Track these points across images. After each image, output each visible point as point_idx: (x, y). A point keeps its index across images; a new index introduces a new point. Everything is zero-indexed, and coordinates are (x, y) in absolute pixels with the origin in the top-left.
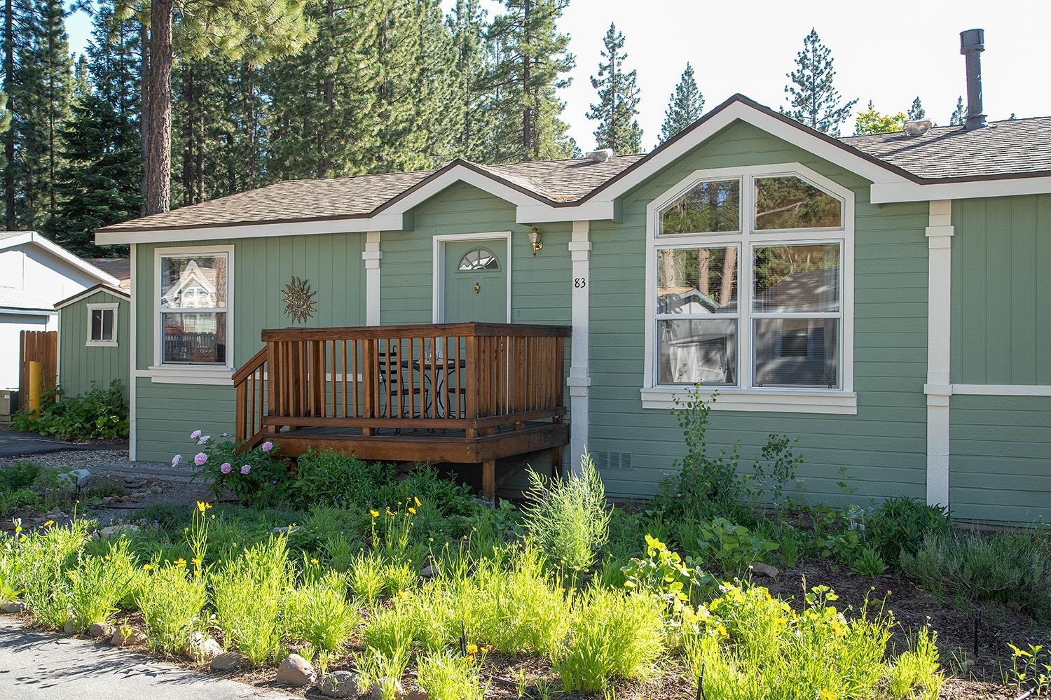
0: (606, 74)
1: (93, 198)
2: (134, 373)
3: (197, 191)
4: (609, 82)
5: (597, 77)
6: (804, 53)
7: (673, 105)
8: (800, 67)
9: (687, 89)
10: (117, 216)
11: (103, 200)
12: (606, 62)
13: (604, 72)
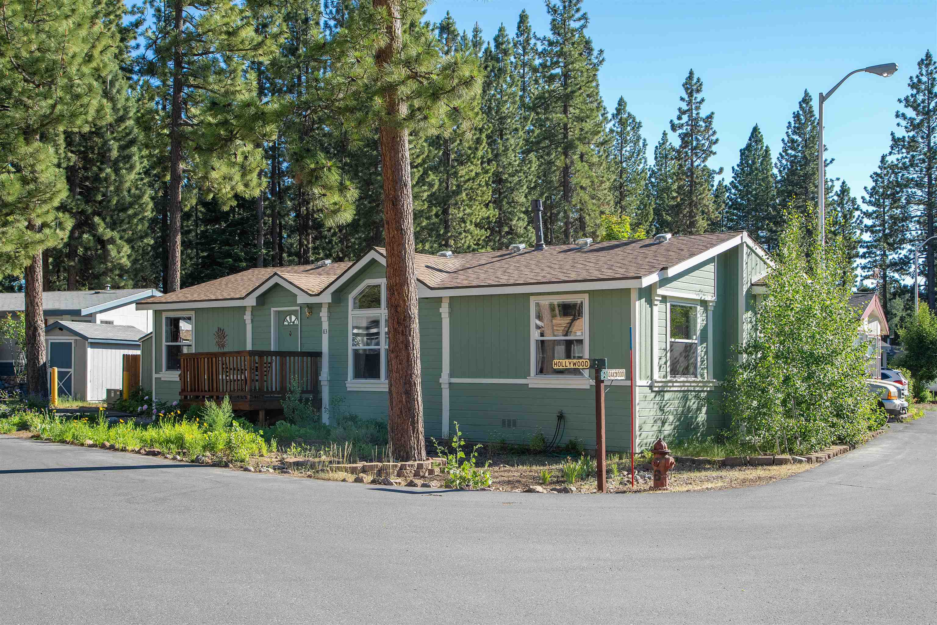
0: (685, 118)
1: (221, 253)
2: (154, 376)
3: (306, 243)
4: (688, 125)
5: (676, 122)
6: (917, 77)
7: (790, 133)
8: (915, 91)
9: (805, 116)
10: (239, 267)
11: (229, 255)
12: (685, 107)
13: (683, 116)
